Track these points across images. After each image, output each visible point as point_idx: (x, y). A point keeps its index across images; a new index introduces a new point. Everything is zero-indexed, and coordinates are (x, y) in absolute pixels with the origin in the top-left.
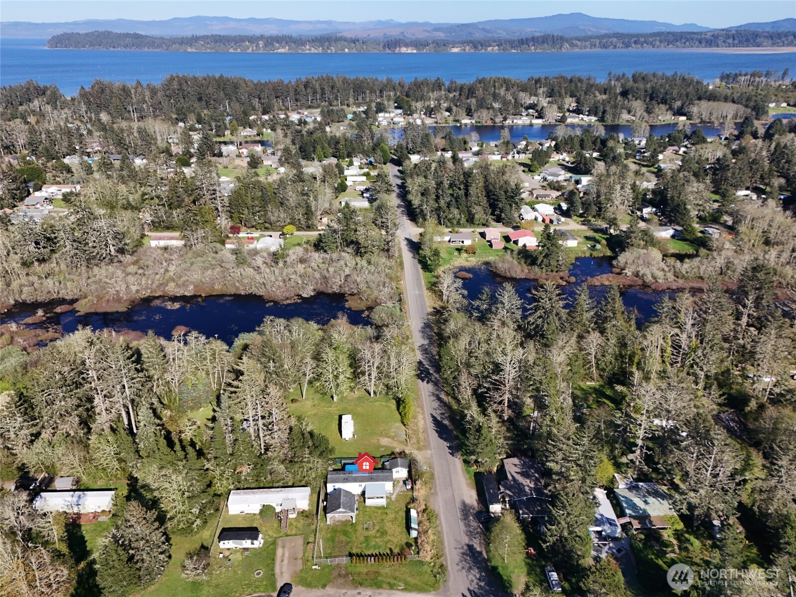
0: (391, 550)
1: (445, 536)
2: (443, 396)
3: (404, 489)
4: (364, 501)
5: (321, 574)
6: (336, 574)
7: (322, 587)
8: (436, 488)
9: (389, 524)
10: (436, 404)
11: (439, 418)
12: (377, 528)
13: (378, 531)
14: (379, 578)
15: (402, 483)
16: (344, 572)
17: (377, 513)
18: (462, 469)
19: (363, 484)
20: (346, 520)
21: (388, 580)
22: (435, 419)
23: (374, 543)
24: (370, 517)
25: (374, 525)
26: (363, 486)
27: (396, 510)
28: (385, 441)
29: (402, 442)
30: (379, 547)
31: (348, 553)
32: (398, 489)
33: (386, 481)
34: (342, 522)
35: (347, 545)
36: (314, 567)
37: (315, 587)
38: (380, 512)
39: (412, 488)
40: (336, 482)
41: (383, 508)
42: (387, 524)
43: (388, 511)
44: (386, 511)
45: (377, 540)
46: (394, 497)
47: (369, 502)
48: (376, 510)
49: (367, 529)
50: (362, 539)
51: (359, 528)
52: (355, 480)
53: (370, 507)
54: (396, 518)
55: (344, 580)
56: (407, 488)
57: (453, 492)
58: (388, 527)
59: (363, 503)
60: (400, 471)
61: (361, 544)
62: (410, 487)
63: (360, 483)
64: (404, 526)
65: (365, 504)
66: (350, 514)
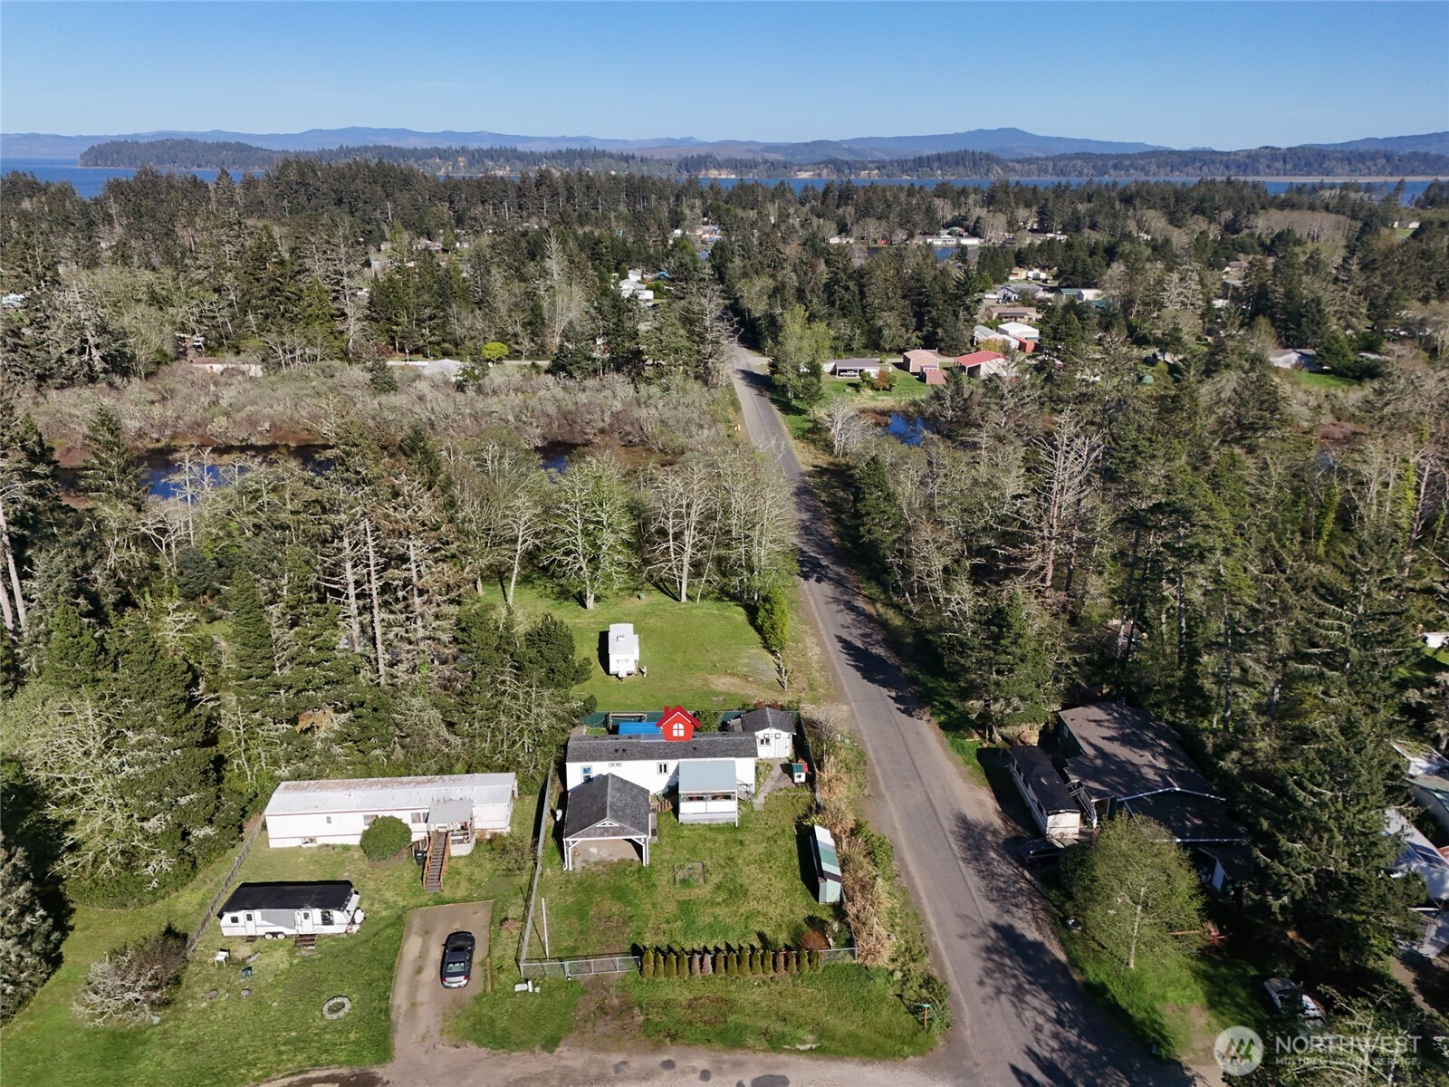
0: (761, 936)
1: (924, 901)
2: (860, 603)
3: (786, 782)
4: (676, 811)
5: (541, 1006)
6: (593, 1007)
7: (544, 1047)
8: (875, 782)
9: (752, 870)
10: (848, 618)
11: (859, 644)
12: (716, 878)
13: (719, 887)
14: (731, 1018)
15: (778, 771)
16: (616, 1002)
17: (715, 841)
18: (941, 743)
19: (672, 764)
20: (622, 861)
21: (763, 1024)
22: (847, 646)
23: (708, 919)
24: (693, 851)
25: (705, 871)
26: (671, 769)
27: (770, 833)
28: (722, 683)
29: (770, 687)
30: (726, 930)
31: (628, 947)
32: (769, 785)
33: (737, 756)
34: (611, 864)
35: (625, 923)
36: (519, 988)
37: (521, 1045)
38: (721, 838)
39: (811, 780)
40: (594, 759)
41: (730, 828)
42: (746, 869)
43: (747, 838)
44: (739, 836)
45: (717, 911)
46: (759, 802)
47: (685, 807)
48: (709, 834)
49: (684, 882)
50: (671, 908)
51: (663, 879)
52: (646, 753)
53: (692, 827)
54: (770, 856)
55: (617, 1023)
56: (797, 780)
57: (926, 792)
58: (748, 877)
59: (672, 817)
60: (772, 740)
61: (668, 922)
62: (803, 779)
63: (663, 762)
64: (798, 873)
65: (677, 817)
66: (633, 838)
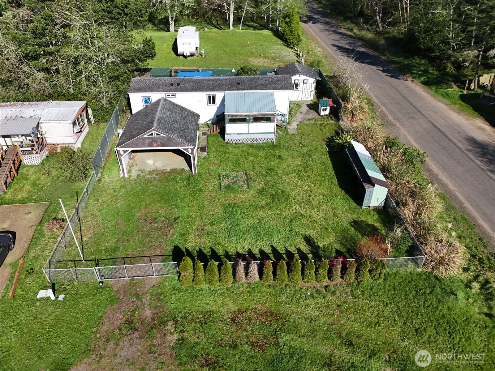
0: (308, 240)
1: (467, 205)
3: (313, 114)
4: (222, 133)
6: (119, 319)
9: (292, 178)
10: (338, 37)
11: (347, 47)
12: (258, 185)
13: (261, 192)
14: (285, 339)
15: (305, 109)
16: (148, 313)
17: (257, 155)
18: (429, 93)
19: (219, 96)
20: (174, 171)
21: (324, 349)
22: (340, 48)
23: (253, 221)
24: (237, 163)
25: (248, 179)
26: (218, 100)
27: (304, 150)
30: (270, 233)
31: (170, 248)
32: (299, 117)
33: (275, 89)
34: (165, 173)
35: (170, 225)
36: (42, 294)
38: (261, 154)
39: (335, 113)
40: (152, 90)
41: (270, 146)
42: (286, 178)
43: (284, 153)
44: (278, 152)
45: (261, 213)
46: (293, 127)
47: (231, 129)
48: (250, 151)
49: (228, 188)
50: (217, 211)
51: (211, 186)
52: (197, 87)
53: (237, 145)
54: (306, 167)
55: (143, 344)
56: (322, 113)
57: (430, 121)
58: (289, 184)
59: (220, 139)
60: (301, 85)
61: (212, 224)
62: (327, 112)
63: (211, 93)
64: (335, 180)
65: (224, 138)
66: (181, 148)
